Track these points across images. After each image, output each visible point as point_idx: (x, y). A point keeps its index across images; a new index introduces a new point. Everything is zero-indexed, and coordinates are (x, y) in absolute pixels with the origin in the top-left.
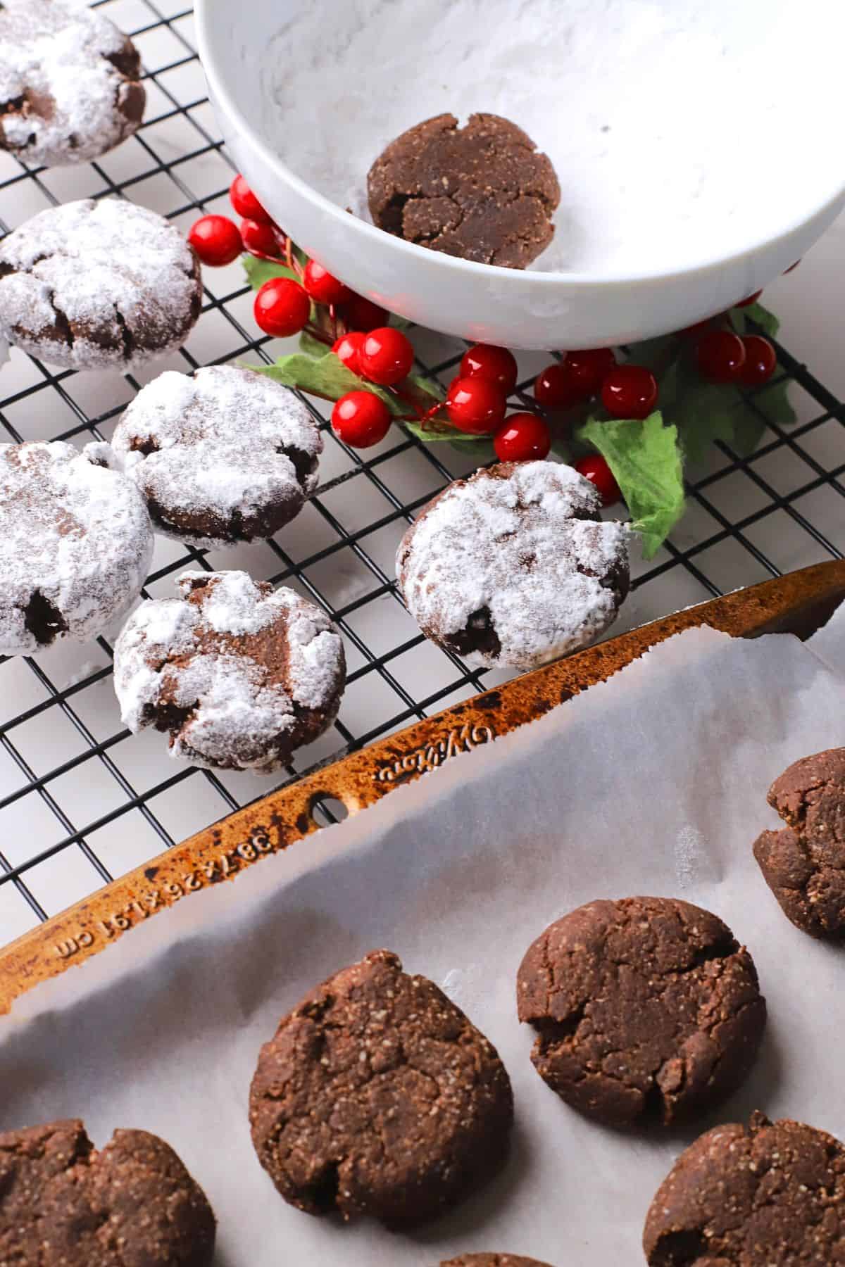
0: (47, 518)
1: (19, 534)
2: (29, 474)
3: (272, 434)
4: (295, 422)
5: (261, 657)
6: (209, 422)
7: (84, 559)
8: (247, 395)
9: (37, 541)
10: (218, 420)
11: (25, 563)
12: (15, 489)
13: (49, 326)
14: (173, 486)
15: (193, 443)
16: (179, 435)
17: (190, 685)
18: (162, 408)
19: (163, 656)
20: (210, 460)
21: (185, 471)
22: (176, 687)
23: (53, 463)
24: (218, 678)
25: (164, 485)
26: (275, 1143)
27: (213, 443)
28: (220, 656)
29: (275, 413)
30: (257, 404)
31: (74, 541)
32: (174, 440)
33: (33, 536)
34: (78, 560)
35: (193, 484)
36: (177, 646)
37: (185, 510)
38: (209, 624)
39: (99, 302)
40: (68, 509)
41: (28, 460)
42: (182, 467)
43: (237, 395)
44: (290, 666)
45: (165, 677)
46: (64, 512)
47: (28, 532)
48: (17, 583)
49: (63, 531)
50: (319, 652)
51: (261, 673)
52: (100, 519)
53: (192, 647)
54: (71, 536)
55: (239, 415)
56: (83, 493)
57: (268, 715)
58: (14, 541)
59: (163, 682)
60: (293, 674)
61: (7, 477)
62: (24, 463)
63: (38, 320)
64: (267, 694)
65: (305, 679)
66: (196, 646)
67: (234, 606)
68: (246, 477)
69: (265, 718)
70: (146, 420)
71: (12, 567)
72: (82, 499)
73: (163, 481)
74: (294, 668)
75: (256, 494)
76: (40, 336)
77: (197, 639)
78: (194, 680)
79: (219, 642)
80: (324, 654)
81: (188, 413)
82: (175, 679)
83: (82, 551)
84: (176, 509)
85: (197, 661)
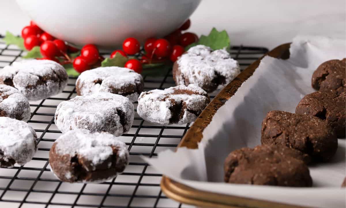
13: (38, 81)
26: (289, 143)
37: (124, 86)
57: (199, 97)
63: (34, 81)
64: (193, 95)
66: (166, 96)
76: (37, 85)
84: (122, 87)
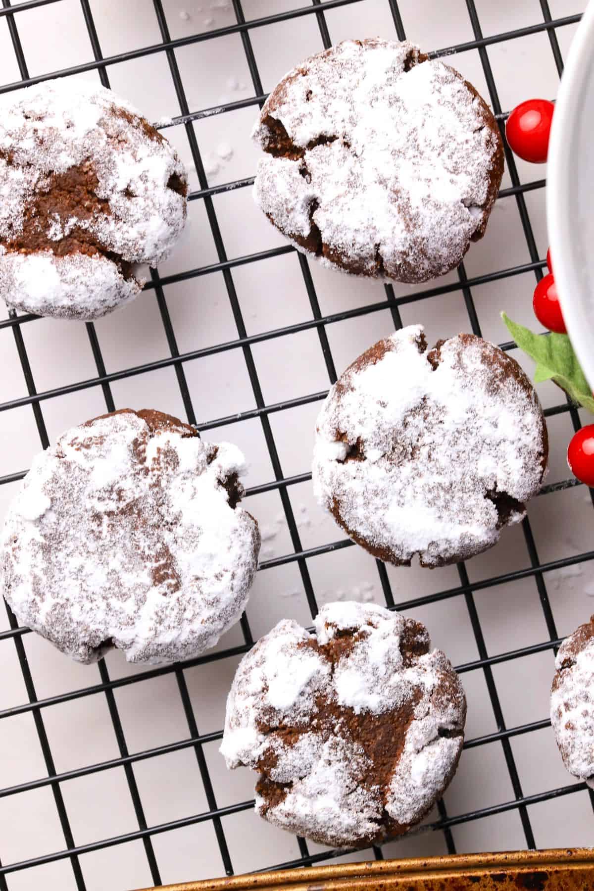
0: (147, 552)
1: (115, 564)
2: (149, 480)
3: (488, 474)
4: (520, 462)
5: (373, 745)
6: (427, 439)
7: (166, 623)
8: (480, 413)
9: (129, 579)
10: (438, 439)
11: (108, 605)
12: (129, 497)
14: (361, 512)
15: (400, 464)
16: (389, 450)
17: (289, 768)
18: (383, 405)
19: (275, 723)
20: (409, 493)
21: (377, 501)
22: (274, 765)
23: (178, 475)
24: (319, 766)
25: (352, 506)
27: (421, 468)
28: (331, 737)
29: (502, 447)
30: (487, 430)
31: (165, 594)
32: (382, 453)
33: (127, 570)
34: (161, 622)
35: (381, 519)
36: (293, 715)
38: (335, 693)
39: (361, 239)
40: (173, 549)
41: (154, 459)
42: (377, 495)
43: (471, 410)
44: (395, 773)
45: (268, 750)
46: (167, 551)
47: (123, 564)
48: (93, 627)
49: (158, 577)
50: (428, 771)
51: (365, 768)
52: (200, 575)
53: (307, 719)
54: (163, 587)
55: (462, 438)
56: (195, 530)
57: (353, 822)
58: (106, 570)
59: (264, 753)
60: (395, 785)
61: (125, 477)
62: (149, 463)
64: (361, 795)
65: (402, 797)
66: (312, 719)
67: (369, 676)
68: (440, 525)
69: (349, 825)
70: (362, 417)
71: (94, 605)
72: (193, 538)
73: (352, 503)
74: (398, 777)
75: (443, 546)
77: (316, 710)
78: (295, 763)
79: (336, 718)
80: (431, 775)
81: (409, 419)
82: (277, 756)
83: (168, 612)
85: (306, 741)
